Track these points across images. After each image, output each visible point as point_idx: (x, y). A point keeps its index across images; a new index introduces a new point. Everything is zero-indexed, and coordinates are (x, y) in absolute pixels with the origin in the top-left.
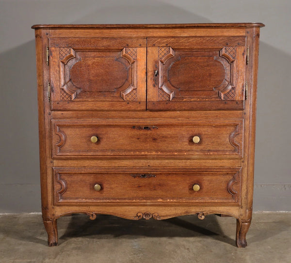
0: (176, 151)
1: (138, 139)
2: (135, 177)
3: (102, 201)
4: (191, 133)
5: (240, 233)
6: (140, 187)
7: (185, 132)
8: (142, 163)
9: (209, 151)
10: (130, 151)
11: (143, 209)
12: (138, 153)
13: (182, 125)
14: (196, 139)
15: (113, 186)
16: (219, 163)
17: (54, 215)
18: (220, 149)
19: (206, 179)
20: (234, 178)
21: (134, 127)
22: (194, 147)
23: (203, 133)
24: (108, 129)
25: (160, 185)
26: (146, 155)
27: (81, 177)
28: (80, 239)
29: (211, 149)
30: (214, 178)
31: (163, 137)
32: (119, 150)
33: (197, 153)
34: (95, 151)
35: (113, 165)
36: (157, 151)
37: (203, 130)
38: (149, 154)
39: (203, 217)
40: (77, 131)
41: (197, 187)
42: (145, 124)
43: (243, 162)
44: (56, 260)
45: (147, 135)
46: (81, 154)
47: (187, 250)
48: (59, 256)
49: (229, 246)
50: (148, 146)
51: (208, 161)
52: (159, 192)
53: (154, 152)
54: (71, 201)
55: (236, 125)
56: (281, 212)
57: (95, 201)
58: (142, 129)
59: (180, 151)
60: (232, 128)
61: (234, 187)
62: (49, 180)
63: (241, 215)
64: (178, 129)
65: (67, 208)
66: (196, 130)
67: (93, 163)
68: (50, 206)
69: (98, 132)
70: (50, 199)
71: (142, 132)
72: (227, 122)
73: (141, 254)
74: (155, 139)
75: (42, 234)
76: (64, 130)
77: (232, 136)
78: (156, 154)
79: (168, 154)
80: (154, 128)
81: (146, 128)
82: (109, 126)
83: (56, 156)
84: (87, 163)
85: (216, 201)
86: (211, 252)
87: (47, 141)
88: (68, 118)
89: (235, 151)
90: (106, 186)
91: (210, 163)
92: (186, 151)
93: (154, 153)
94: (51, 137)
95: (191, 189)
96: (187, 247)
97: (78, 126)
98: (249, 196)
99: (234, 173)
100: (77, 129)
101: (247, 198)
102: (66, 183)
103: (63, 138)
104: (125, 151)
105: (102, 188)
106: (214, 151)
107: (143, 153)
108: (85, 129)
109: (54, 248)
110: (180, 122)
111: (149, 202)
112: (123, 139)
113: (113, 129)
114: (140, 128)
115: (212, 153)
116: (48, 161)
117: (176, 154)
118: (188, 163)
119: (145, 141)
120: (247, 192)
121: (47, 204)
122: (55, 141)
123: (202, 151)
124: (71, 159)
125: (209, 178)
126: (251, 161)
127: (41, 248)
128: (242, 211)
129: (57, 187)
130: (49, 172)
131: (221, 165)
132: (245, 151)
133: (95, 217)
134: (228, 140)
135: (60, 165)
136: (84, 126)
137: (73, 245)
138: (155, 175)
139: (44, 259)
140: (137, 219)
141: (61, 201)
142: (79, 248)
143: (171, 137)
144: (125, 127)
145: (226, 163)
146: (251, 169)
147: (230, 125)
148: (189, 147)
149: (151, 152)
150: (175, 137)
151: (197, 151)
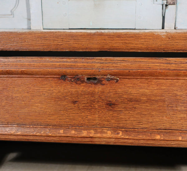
0: (159, 131)
1: (74, 102)
7: (181, 90)
12: (73, 132)
13: (177, 75)
26: (91, 137)
31: (131, 100)
32: (34, 124)
36: (115, 129)
38: (99, 135)
42: (89, 71)
45: (92, 94)
50: (96, 118)
53: (109, 132)
58: (83, 82)
64: (165, 83)
71: (82, 88)
74: (110, 105)
78: (114, 136)
79: (141, 137)
80: (109, 80)
81: (92, 79)
93: (109, 134)
112: (40, 102)
114: (77, 79)
117: (158, 137)
119: (90, 107)
143: (149, 101)
144: (45, 75)
149: (102, 132)
150: (157, 101)
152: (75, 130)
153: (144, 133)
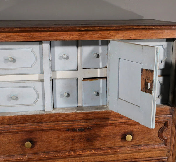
0: (109, 148)
1: (73, 140)
4: (123, 131)
7: (117, 131)
9: (140, 145)
10: (65, 151)
12: (72, 153)
13: (115, 125)
14: (129, 137)
18: (149, 143)
21: (68, 130)
22: (126, 144)
23: (135, 130)
26: (81, 154)
29: (142, 144)
31: (97, 137)
32: (54, 151)
33: (129, 149)
34: (29, 154)
36: (91, 150)
37: (134, 128)
38: (84, 153)
43: (169, 152)
46: (15, 158)
50: (82, 146)
51: (138, 154)
53: (88, 151)
55: (165, 122)
58: (76, 131)
59: (113, 148)
64: (111, 129)
66: (128, 128)
69: (32, 137)
71: (76, 134)
74: (89, 140)
77: (161, 131)
78: (90, 153)
79: (102, 152)
80: (88, 129)
81: (81, 130)
89: (163, 143)
92: (118, 147)
97: (10, 132)
100: (10, 136)
104: (60, 151)
106: (144, 146)
107: (78, 153)
108: (18, 134)
110: (114, 122)
112: (57, 141)
113: (47, 133)
114: (74, 130)
115: (142, 148)
117: (109, 151)
118: (120, 157)
131: (149, 156)
132: (171, 143)
134: (157, 135)
136: (17, 132)
143: (105, 136)
144: (59, 130)
145: (154, 154)
146: (174, 156)
147: (159, 122)
148: (121, 144)
149: (85, 152)
150: (108, 136)
151: (128, 147)
152: (73, 152)
153: (103, 150)
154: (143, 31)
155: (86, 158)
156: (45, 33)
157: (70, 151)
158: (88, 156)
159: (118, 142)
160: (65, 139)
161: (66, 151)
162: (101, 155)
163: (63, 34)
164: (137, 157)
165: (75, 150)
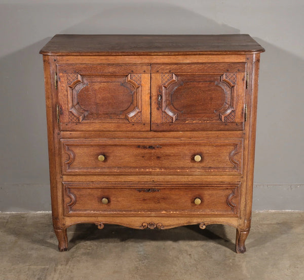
0: (179, 168)
1: (143, 157)
2: (140, 191)
3: (109, 213)
4: (193, 152)
5: (239, 240)
6: (144, 200)
7: (187, 151)
8: (147, 178)
9: (210, 168)
11: (148, 220)
12: (142, 170)
13: (185, 145)
14: (198, 158)
15: (119, 199)
16: (219, 179)
17: (64, 225)
18: (220, 166)
19: (207, 193)
20: (233, 192)
21: (139, 147)
22: (196, 165)
23: (205, 152)
24: (115, 148)
25: (164, 199)
26: (150, 172)
27: (89, 191)
28: (89, 243)
29: (212, 166)
30: (214, 192)
31: (166, 155)
32: (125, 167)
33: (198, 170)
34: (102, 168)
35: (120, 180)
36: (160, 168)
37: (204, 149)
38: (154, 171)
39: (204, 227)
40: (85, 150)
41: (198, 201)
42: (149, 144)
43: (242, 177)
44: (68, 267)
45: (151, 153)
46: (89, 170)
47: (188, 257)
48: (70, 262)
49: (229, 251)
50: (152, 163)
51: (209, 177)
52: (163, 205)
54: (80, 212)
55: (235, 145)
56: (287, 211)
57: (102, 213)
58: (147, 148)
59: (183, 168)
60: (232, 147)
61: (233, 201)
62: (60, 194)
63: (240, 225)
64: (180, 148)
65: (76, 218)
66: (198, 149)
67: (101, 178)
68: (61, 216)
69: (105, 151)
70: (60, 210)
71: (146, 151)
72: (227, 141)
73: (146, 261)
74: (158, 158)
75: (52, 237)
76: (73, 149)
77: (232, 154)
78: (160, 171)
79: (171, 171)
80: (157, 147)
81: (151, 147)
82: (116, 145)
83: (65, 173)
84: (95, 178)
85: (216, 213)
86: (212, 258)
87: (57, 159)
88: (76, 138)
89: (234, 168)
90: (113, 199)
91: (210, 179)
92: (188, 168)
93: (158, 170)
94: (60, 155)
95: (193, 202)
96: (189, 253)
97: (85, 145)
98: (248, 208)
99: (234, 188)
100: (85, 148)
101: (245, 210)
102: (75, 197)
103: (72, 156)
104: (131, 167)
105: (109, 201)
106: (215, 168)
107: (147, 170)
108: (92, 148)
109: (64, 253)
110: (183, 142)
111: (153, 214)
112: (129, 157)
113: (119, 148)
114: (144, 147)
115: (212, 170)
116: (58, 176)
117: (179, 171)
118: (190, 178)
119: (150, 159)
120: (246, 205)
121: (58, 215)
122: (64, 160)
123: (203, 168)
124: (79, 175)
125: (210, 192)
126: (250, 177)
127: (53, 253)
128: (241, 222)
129: (67, 200)
130: (60, 187)
131: (221, 180)
132: (244, 168)
133: (102, 227)
134: (228, 158)
135: (70, 180)
136: (92, 146)
137: (82, 250)
138: (158, 190)
139: (56, 265)
140: (142, 228)
141: (71, 212)
142: (88, 254)
143: (174, 155)
144: (131, 146)
145: (226, 179)
146: (250, 184)
147: (230, 145)
148: (191, 164)
149: (155, 169)
150: (177, 155)
151: (198, 168)
153: (172, 169)
154: (210, 56)
155: (156, 176)
156: (120, 57)
157: (140, 168)
158: (157, 175)
159: (187, 162)
160: (136, 156)
161: (137, 167)
162: (171, 175)
163: (135, 58)
164: (208, 180)
165: (145, 167)
